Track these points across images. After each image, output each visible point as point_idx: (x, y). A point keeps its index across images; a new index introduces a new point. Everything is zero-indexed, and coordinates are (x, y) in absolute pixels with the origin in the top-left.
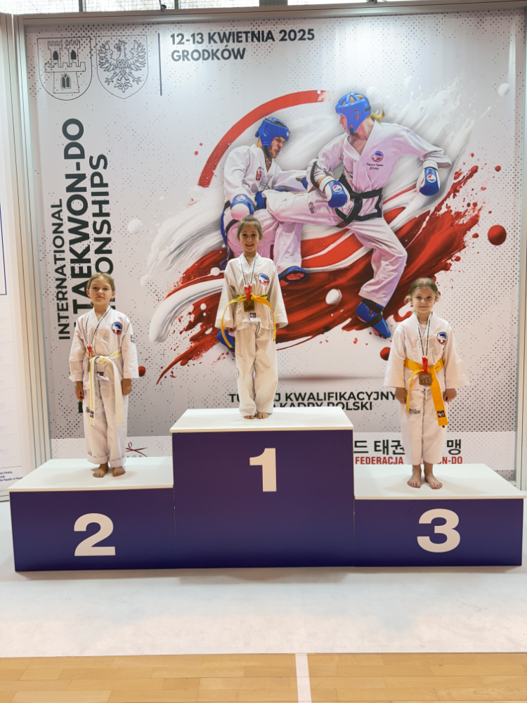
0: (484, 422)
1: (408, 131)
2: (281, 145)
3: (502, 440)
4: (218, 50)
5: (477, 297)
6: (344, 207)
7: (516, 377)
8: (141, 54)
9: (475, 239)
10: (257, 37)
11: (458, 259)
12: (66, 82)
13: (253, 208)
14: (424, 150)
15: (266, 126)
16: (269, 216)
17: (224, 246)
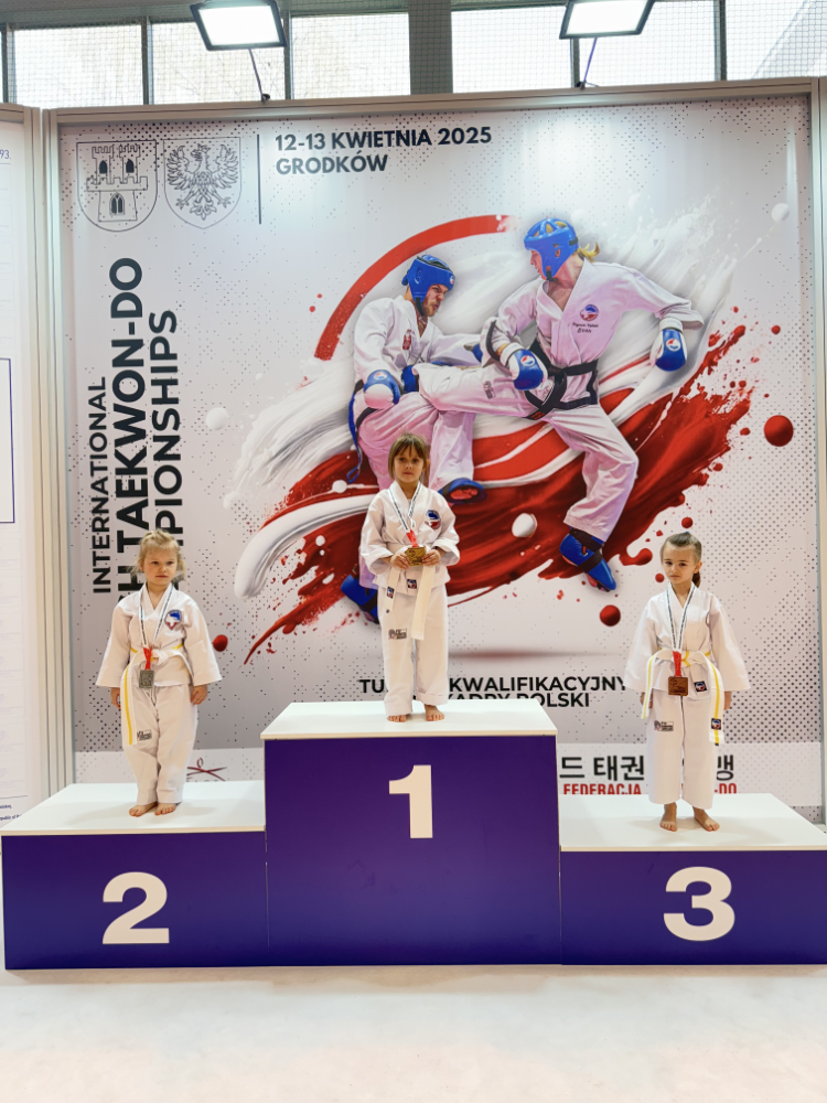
0: (770, 727)
1: (635, 274)
2: (441, 296)
3: (799, 755)
4: (346, 158)
5: (751, 527)
6: (539, 388)
7: (817, 654)
8: (230, 165)
9: (744, 437)
10: (405, 138)
11: (719, 468)
12: (117, 205)
13: (398, 391)
14: (662, 302)
15: (417, 267)
16: (424, 403)
17: (353, 448)
